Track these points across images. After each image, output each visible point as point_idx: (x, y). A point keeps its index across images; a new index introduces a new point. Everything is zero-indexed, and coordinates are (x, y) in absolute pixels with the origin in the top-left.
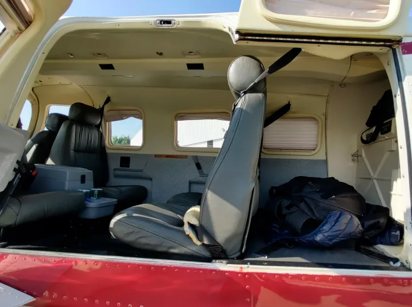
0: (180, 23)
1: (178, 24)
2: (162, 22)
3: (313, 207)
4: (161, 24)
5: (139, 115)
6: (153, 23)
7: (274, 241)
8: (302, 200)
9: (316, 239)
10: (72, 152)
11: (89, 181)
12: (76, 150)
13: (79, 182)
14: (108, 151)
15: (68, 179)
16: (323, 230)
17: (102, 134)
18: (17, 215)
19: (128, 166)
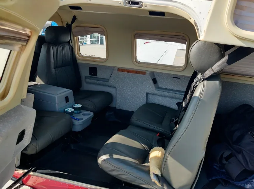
0: (147, 6)
1: (146, 6)
2: (130, 3)
3: (248, 160)
4: (129, 3)
5: (102, 31)
6: (122, 3)
7: (214, 178)
8: (240, 152)
9: (246, 187)
10: (53, 70)
11: (71, 99)
12: (56, 67)
13: (65, 102)
14: (79, 61)
15: (57, 102)
16: (253, 182)
17: (72, 48)
18: (37, 148)
19: (96, 75)
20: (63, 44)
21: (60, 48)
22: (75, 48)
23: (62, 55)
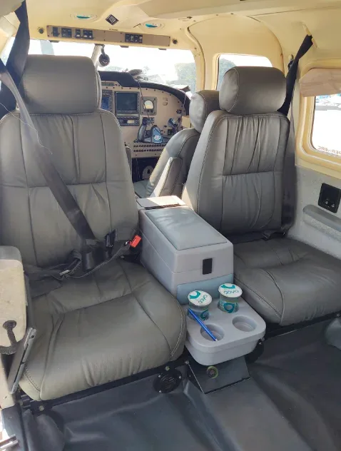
10: (217, 178)
13: (199, 271)
15: (175, 269)
18: (40, 391)
19: (335, 210)
20: (262, 114)
21: (251, 125)
22: (298, 128)
23: (252, 145)
